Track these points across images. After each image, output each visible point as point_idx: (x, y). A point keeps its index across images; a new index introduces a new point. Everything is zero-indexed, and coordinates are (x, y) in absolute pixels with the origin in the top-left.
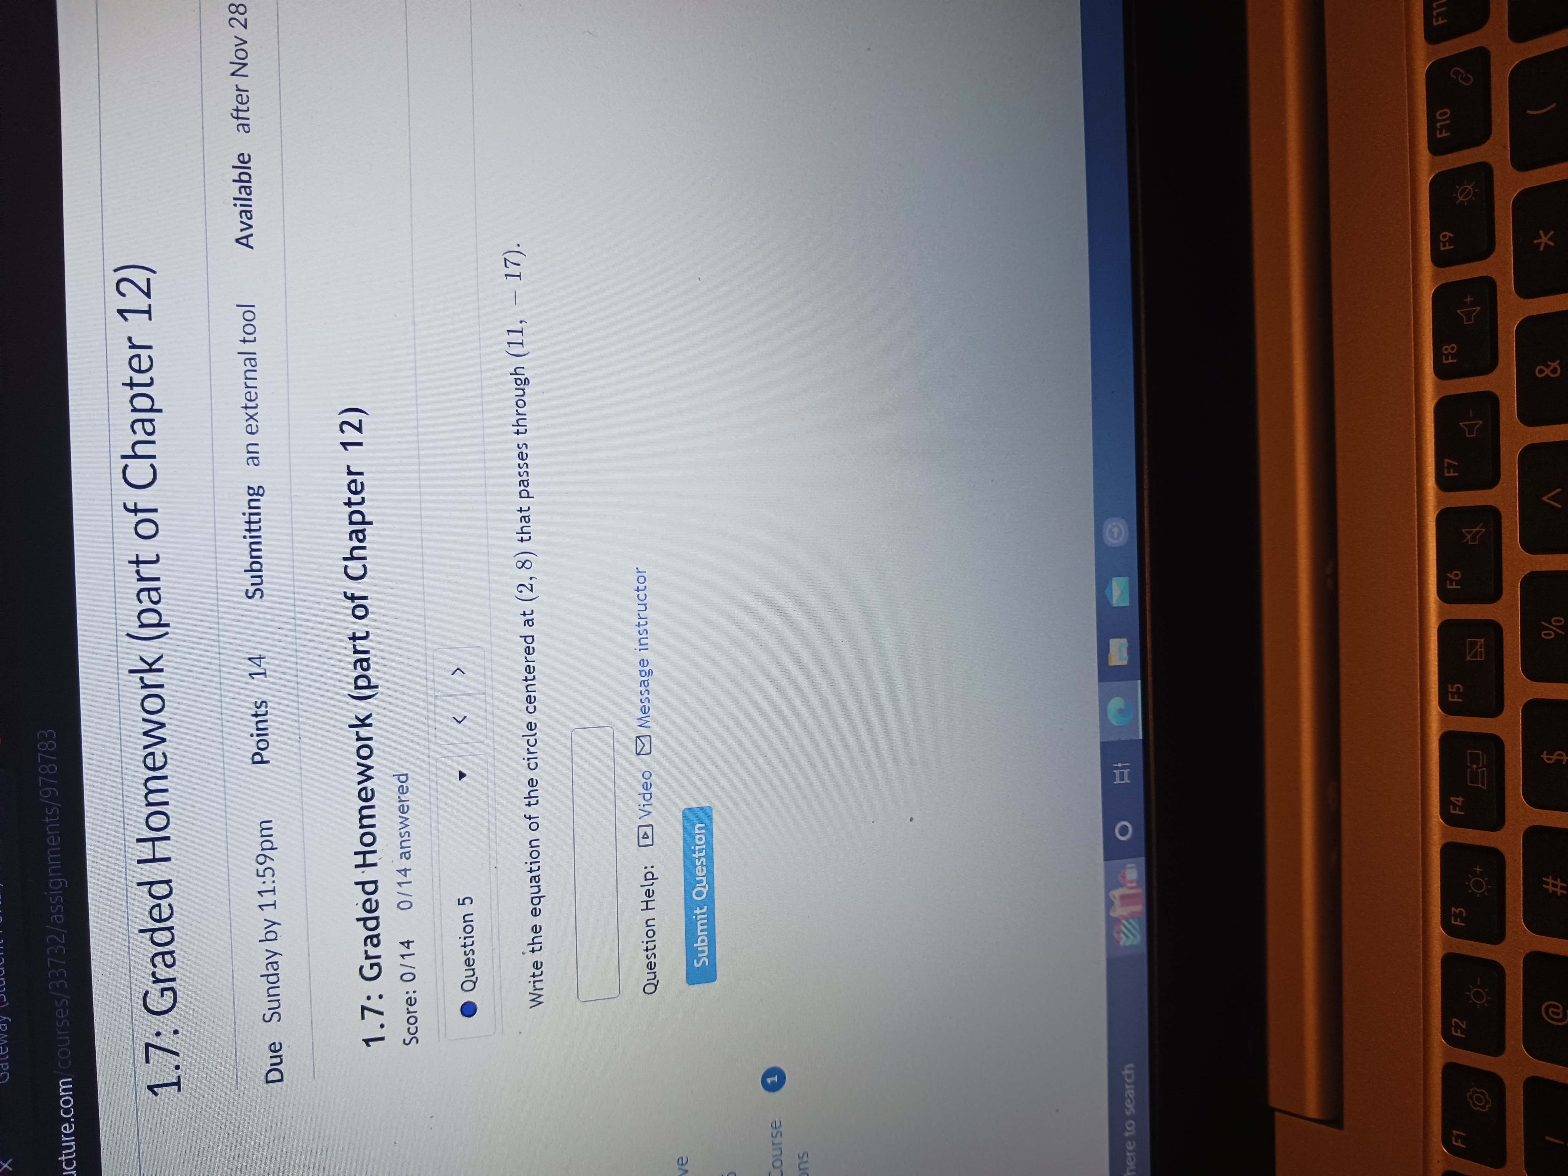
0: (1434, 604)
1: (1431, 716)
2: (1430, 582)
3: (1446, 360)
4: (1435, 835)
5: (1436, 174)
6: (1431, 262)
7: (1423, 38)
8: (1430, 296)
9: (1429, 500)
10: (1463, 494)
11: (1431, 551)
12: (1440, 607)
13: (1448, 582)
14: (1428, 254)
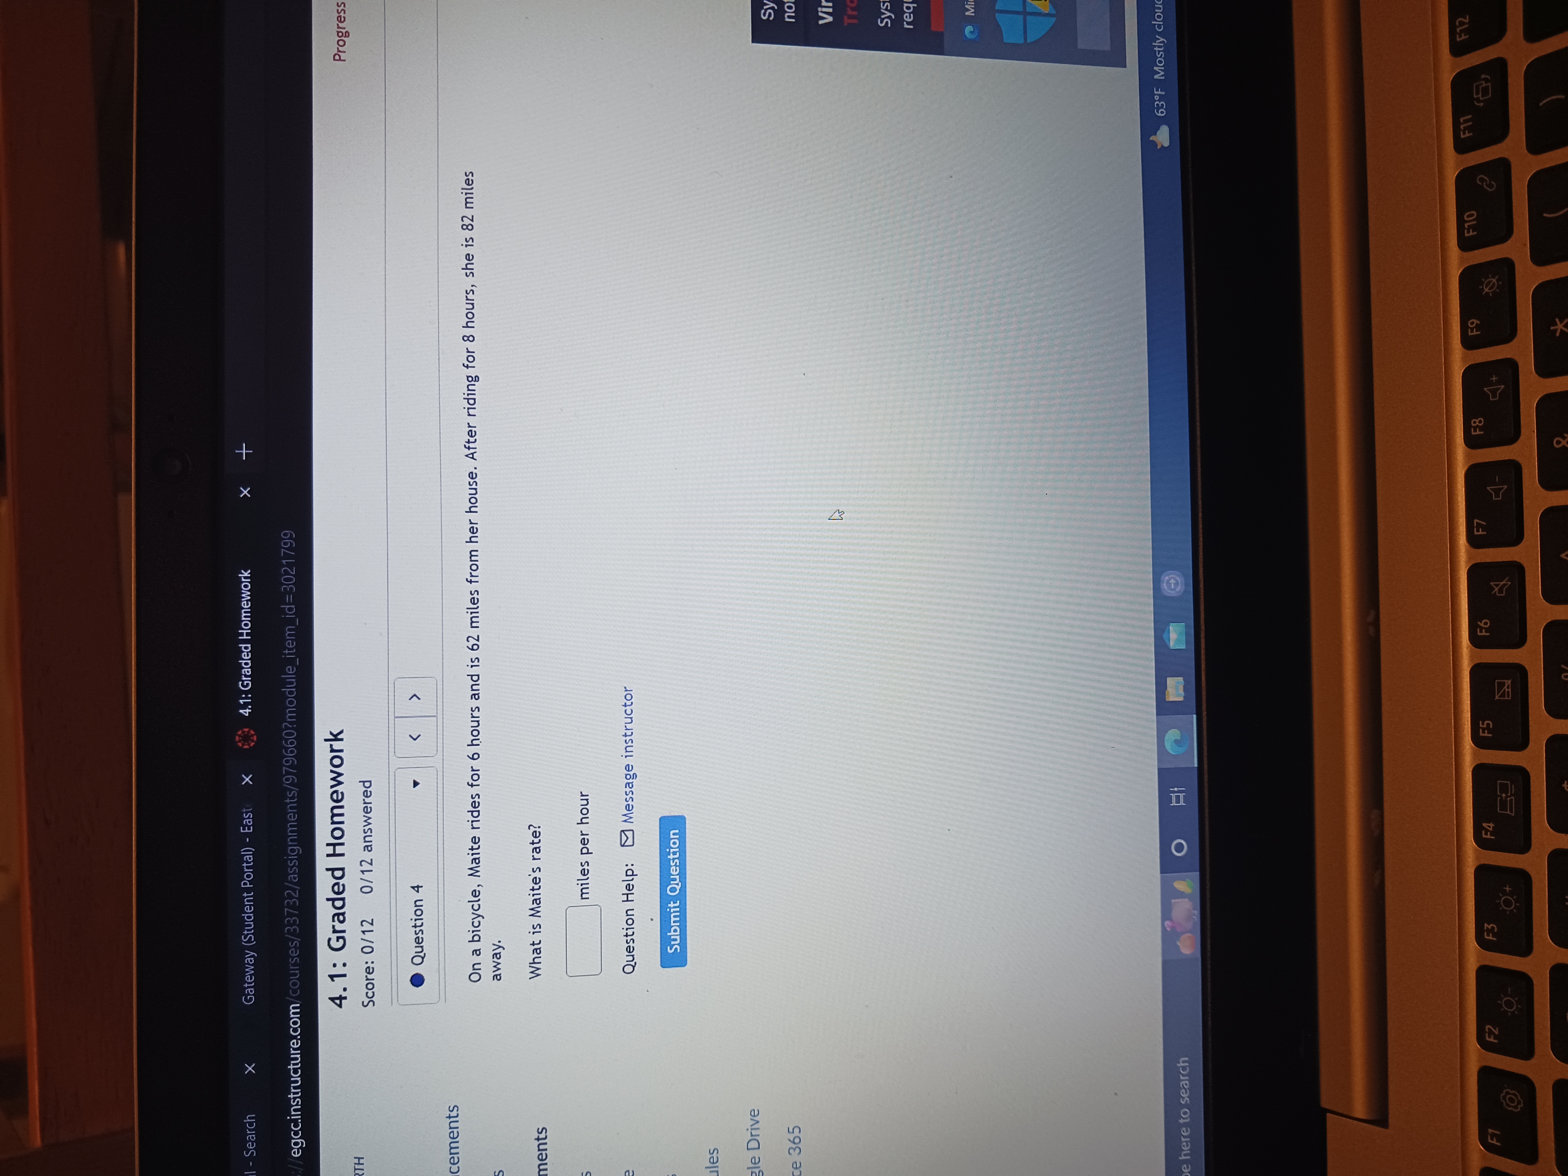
0: (1466, 649)
1: (1465, 750)
2: (1462, 630)
3: (1474, 432)
4: (1470, 858)
5: (1465, 268)
6: (1461, 346)
7: (1453, 148)
8: (1460, 375)
9: (1461, 556)
10: (1491, 551)
11: (1463, 601)
12: (1471, 651)
13: (1478, 629)
14: (1458, 339)
